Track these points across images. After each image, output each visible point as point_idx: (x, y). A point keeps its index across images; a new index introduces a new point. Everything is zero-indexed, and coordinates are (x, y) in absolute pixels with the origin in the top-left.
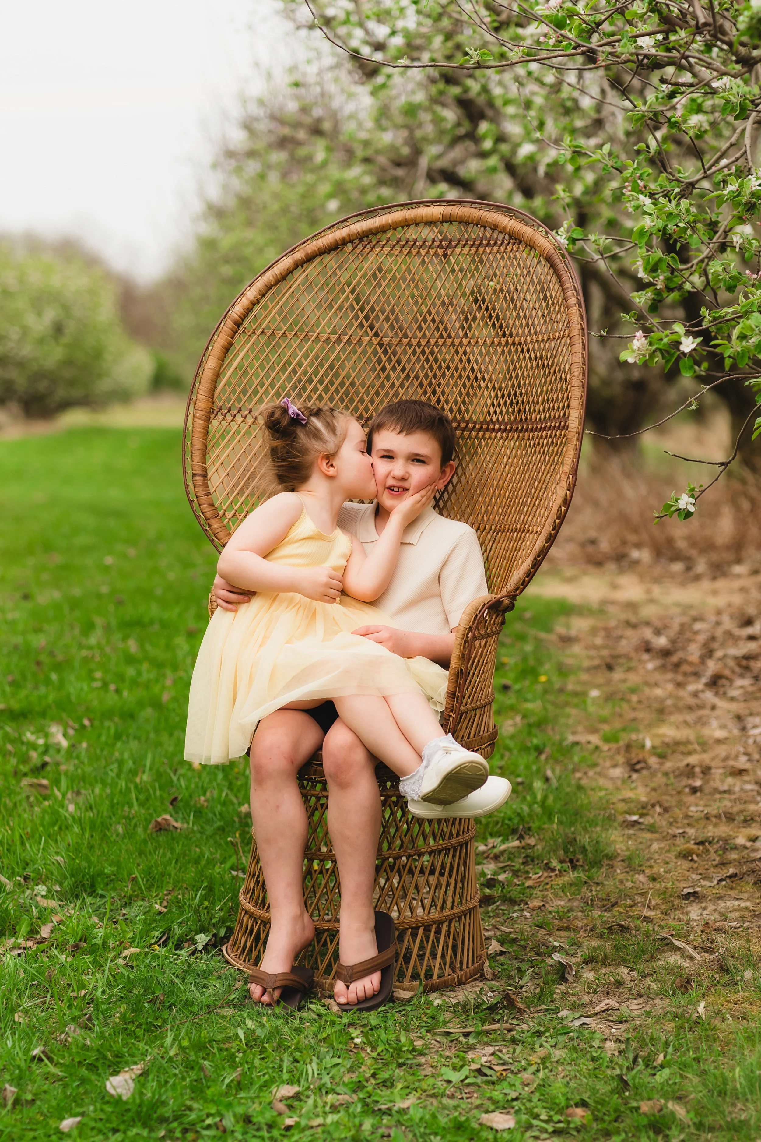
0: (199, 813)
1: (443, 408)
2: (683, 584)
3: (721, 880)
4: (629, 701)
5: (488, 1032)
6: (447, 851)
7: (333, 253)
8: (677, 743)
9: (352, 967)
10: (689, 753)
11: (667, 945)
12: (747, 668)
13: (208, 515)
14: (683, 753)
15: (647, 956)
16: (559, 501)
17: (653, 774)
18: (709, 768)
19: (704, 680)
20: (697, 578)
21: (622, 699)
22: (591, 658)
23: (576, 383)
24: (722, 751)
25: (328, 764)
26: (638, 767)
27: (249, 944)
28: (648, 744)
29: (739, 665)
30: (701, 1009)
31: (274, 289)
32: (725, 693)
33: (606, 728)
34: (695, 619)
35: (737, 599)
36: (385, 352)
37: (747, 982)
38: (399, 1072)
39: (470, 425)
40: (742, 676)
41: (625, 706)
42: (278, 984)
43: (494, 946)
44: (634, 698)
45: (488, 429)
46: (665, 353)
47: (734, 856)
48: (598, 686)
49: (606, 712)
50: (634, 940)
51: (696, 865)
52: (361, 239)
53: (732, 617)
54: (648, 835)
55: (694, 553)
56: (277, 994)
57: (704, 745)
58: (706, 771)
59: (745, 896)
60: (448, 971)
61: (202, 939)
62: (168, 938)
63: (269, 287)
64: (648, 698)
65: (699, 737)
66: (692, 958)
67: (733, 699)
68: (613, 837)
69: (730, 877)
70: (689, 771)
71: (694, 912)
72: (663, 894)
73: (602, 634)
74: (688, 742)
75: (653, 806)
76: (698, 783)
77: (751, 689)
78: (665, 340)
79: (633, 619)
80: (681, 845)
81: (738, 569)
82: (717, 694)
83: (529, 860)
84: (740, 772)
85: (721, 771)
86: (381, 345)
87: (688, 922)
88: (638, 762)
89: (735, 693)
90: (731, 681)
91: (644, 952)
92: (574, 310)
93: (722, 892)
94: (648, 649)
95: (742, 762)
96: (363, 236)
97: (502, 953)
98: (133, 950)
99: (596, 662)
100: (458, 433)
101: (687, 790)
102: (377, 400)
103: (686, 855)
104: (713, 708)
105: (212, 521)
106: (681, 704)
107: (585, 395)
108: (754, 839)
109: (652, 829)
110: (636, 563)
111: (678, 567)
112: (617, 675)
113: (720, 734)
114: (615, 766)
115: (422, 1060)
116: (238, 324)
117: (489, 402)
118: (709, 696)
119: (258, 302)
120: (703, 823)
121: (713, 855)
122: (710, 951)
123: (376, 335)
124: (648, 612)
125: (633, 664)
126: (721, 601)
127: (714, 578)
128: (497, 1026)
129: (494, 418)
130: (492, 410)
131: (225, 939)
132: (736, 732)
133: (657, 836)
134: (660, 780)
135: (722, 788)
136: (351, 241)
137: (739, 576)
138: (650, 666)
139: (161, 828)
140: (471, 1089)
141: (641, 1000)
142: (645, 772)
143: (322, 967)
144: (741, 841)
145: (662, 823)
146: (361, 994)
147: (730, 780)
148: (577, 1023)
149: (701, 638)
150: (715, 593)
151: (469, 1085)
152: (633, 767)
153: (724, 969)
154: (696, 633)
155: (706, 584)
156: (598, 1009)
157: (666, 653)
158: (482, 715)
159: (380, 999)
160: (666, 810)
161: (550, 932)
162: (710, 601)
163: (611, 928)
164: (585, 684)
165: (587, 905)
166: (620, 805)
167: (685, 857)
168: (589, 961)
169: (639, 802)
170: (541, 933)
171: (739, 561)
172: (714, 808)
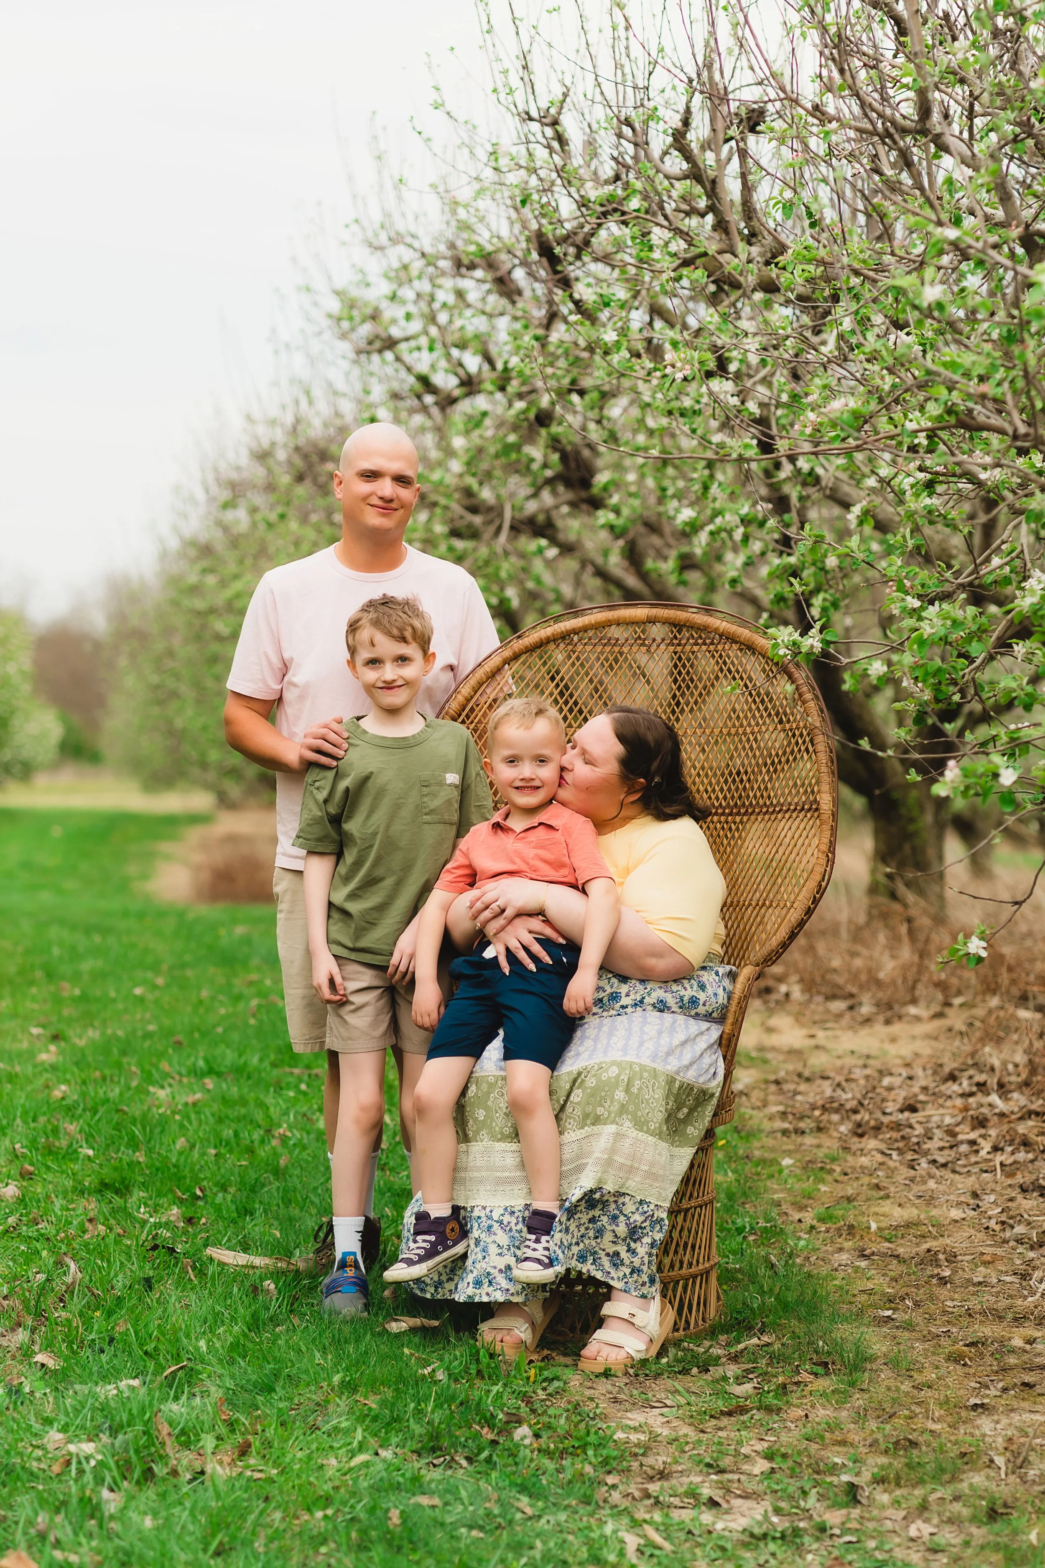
3: (1007, 1389)
4: (832, 1173)
8: (908, 1225)
10: (924, 1238)
11: (968, 1462)
14: (918, 1238)
15: (947, 1477)
18: (956, 1255)
20: (868, 1021)
21: (823, 1169)
24: (964, 1235)
28: (874, 1226)
30: (1033, 1538)
33: (815, 1205)
34: (882, 1073)
35: (925, 1049)
41: (829, 1179)
44: (837, 1168)
47: (1012, 1360)
48: (789, 1153)
49: (810, 1184)
50: (925, 1455)
51: (972, 1371)
53: (925, 1067)
54: (907, 1334)
55: (855, 989)
57: (940, 1228)
58: (952, 1258)
64: (854, 1169)
65: (931, 1218)
68: (868, 1337)
69: (1017, 1385)
70: (931, 1258)
71: (985, 1424)
72: (947, 1404)
74: (917, 1224)
75: (902, 1299)
76: (947, 1273)
79: (807, 1073)
80: (949, 1346)
81: (913, 1010)
83: (773, 1361)
84: (994, 1260)
85: (969, 1258)
87: (984, 1435)
88: (868, 1246)
91: (943, 1470)
93: (1013, 1403)
94: (837, 1107)
101: (935, 1281)
103: (956, 1358)
108: (1031, 1341)
109: (909, 1326)
110: (786, 999)
111: (838, 1006)
112: (808, 1140)
113: (955, 1213)
114: (841, 1251)
120: (965, 1321)
121: (989, 1360)
124: (818, 1061)
126: (905, 1049)
127: (888, 1022)
132: (971, 1212)
133: (916, 1335)
135: (976, 1279)
137: (918, 1019)
138: (843, 1128)
142: (878, 1260)
144: (1018, 1342)
145: (918, 1318)
147: (982, 1270)
149: (897, 1095)
150: (893, 1040)
152: (863, 1253)
154: (889, 1089)
155: (880, 1029)
160: (917, 1304)
161: (824, 1447)
162: (892, 1050)
163: (897, 1443)
164: (772, 1150)
165: (860, 1417)
166: (864, 1298)
167: (956, 1361)
168: (879, 1481)
169: (884, 1294)
170: (813, 1447)
171: (914, 1001)
172: (974, 1303)
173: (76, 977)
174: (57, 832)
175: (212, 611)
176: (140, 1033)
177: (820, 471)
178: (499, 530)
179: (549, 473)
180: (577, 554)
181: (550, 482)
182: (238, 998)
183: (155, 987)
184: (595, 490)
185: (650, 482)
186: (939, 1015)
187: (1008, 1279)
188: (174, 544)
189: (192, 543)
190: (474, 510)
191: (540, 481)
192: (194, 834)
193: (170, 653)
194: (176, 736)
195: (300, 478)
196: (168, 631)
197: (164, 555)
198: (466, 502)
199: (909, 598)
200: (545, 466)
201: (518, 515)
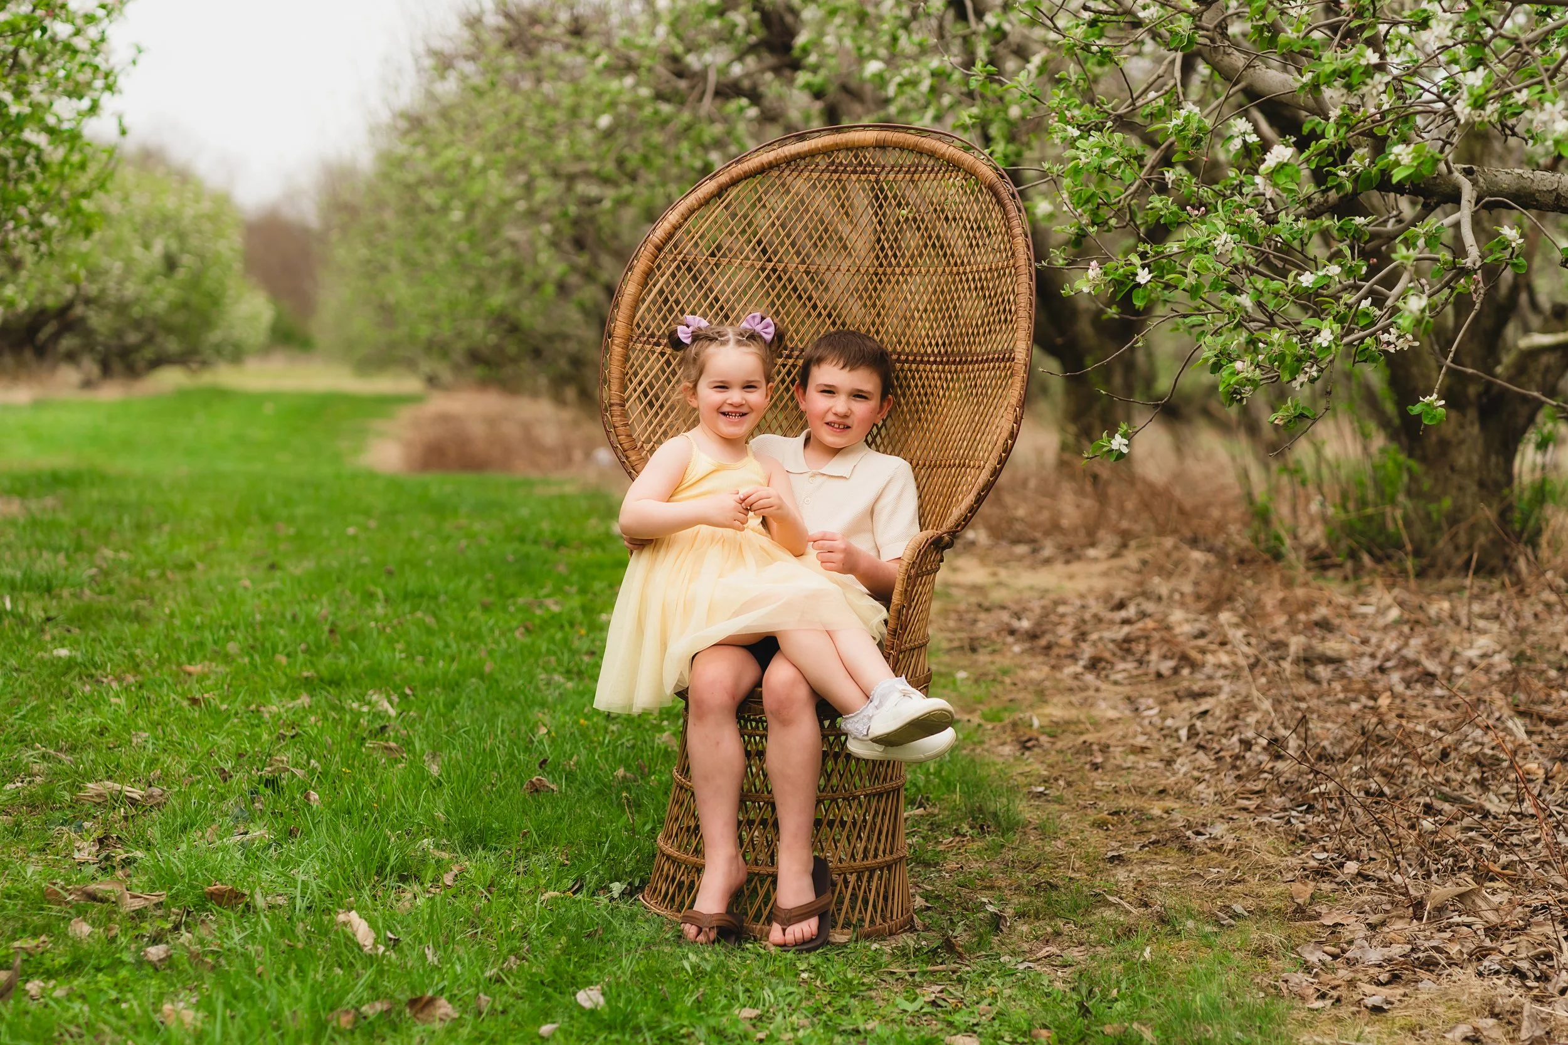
0: (570, 777)
1: (882, 340)
2: (1033, 567)
3: (1144, 846)
4: (1002, 682)
5: (933, 973)
6: (880, 795)
7: (759, 177)
8: (1068, 723)
9: (790, 910)
10: (1081, 733)
11: (1100, 900)
12: (1129, 651)
13: (626, 446)
14: (1075, 733)
15: (1081, 911)
16: (1005, 434)
17: (1046, 752)
18: (1108, 747)
19: (1081, 663)
20: (1048, 561)
21: (994, 680)
22: (951, 640)
23: (1022, 313)
24: (1118, 730)
25: (768, 701)
26: (1029, 744)
27: (671, 891)
28: (1036, 723)
29: (1121, 649)
30: (1147, 954)
31: (697, 214)
32: (1107, 676)
33: (985, 709)
34: (1057, 603)
35: (1100, 584)
36: (812, 280)
37: (1189, 932)
38: (854, 1002)
39: (903, 357)
40: (1123, 659)
41: (999, 688)
42: (714, 924)
43: (919, 902)
44: (1008, 680)
45: (922, 361)
46: (1118, 283)
47: (1150, 826)
48: (964, 668)
49: (980, 692)
50: (1065, 899)
51: (1112, 834)
52: (788, 164)
53: (1097, 599)
54: (1057, 807)
55: (1038, 535)
56: (713, 935)
57: (1096, 725)
58: (1105, 749)
59: (1171, 860)
60: (879, 920)
61: (617, 888)
62: (581, 886)
63: (691, 211)
64: (1023, 681)
65: (1089, 718)
66: (1128, 912)
67: (1116, 683)
68: (1020, 808)
69: (1153, 843)
70: (1087, 748)
71: (1121, 874)
72: (1087, 858)
73: (954, 616)
74: (1078, 722)
75: (1056, 780)
76: (1099, 760)
77: (1135, 672)
78: (1121, 271)
79: (986, 604)
80: (1093, 815)
81: (1092, 552)
82: (1098, 676)
83: (934, 826)
84: (1143, 750)
85: (1120, 749)
86: (807, 273)
87: (1117, 882)
88: (1030, 740)
89: (1119, 677)
90: (1112, 664)
91: (1078, 906)
92: (1020, 240)
93: (1147, 857)
94: (1012, 632)
95: (1141, 740)
96: (791, 161)
97: (928, 908)
98: (551, 894)
99: (956, 644)
100: (898, 365)
101: (1088, 767)
102: (802, 330)
103: (1101, 825)
104: (1097, 690)
105: (629, 453)
106: (1061, 686)
107: (1032, 326)
108: (1168, 811)
109: (1059, 800)
110: (973, 543)
111: (1021, 549)
112: (983, 657)
113: (1112, 714)
114: (1003, 744)
115: (873, 994)
116: (659, 249)
117: (923, 333)
118: (1090, 678)
119: (680, 226)
120: (1111, 797)
121: (1130, 825)
122: (1146, 905)
123: (803, 262)
124: (998, 595)
125: (998, 647)
126: (1081, 585)
127: (1067, 562)
128: (940, 967)
129: (929, 350)
130: (926, 342)
131: (640, 889)
132: (1128, 713)
133: (1065, 807)
134: (1053, 758)
135: (1125, 765)
136: (778, 166)
137: (1096, 560)
138: (1017, 649)
139: (536, 789)
140: (928, 1017)
141: (1082, 948)
142: (1036, 750)
143: (751, 913)
144: (1157, 811)
145: (1068, 794)
146: (799, 936)
147: (1132, 758)
148: (1021, 967)
149: (1071, 621)
150: (1071, 577)
151: (925, 1014)
152: (1025, 745)
153: (1163, 920)
154: (1063, 616)
155: (1059, 568)
156: (1040, 955)
157: (1033, 636)
158: (919, 655)
159: (818, 942)
160: (1069, 784)
161: (974, 891)
162: (1068, 585)
163: (1038, 886)
164: (948, 665)
165: (1008, 867)
166: (1020, 779)
167: (1099, 826)
168: (1021, 915)
169: (1039, 776)
170: (964, 892)
171: (1093, 545)
172: (1121, 783)
173: (291, 520)
174: (269, 409)
175: (422, 182)
176: (352, 565)
177: (1007, 27)
178: (703, 93)
179: (753, 39)
180: (781, 121)
181: (752, 49)
182: (448, 538)
183: (366, 529)
184: (796, 53)
185: (848, 43)
186: (1115, 555)
187: (1154, 764)
188: (385, 117)
189: (403, 115)
190: (680, 75)
191: (743, 46)
192: (405, 414)
193: (382, 227)
194: (387, 313)
195: (509, 45)
196: (380, 205)
197: (373, 131)
198: (672, 66)
199: (1069, 128)
200: (749, 32)
201: (723, 79)
